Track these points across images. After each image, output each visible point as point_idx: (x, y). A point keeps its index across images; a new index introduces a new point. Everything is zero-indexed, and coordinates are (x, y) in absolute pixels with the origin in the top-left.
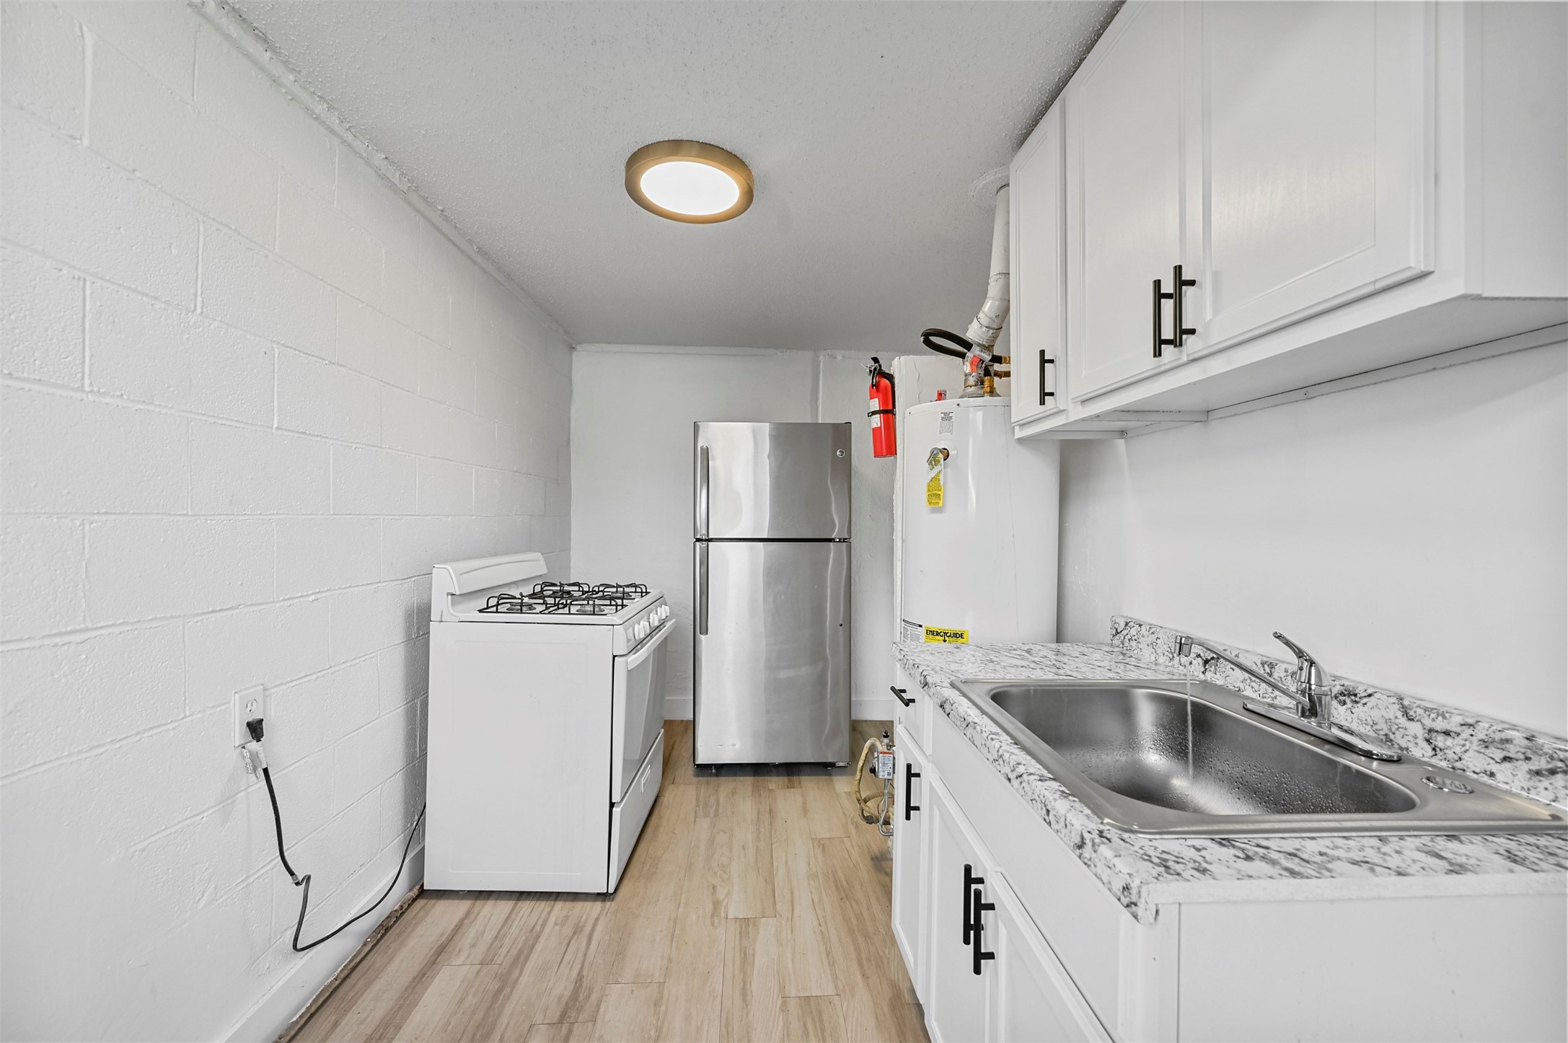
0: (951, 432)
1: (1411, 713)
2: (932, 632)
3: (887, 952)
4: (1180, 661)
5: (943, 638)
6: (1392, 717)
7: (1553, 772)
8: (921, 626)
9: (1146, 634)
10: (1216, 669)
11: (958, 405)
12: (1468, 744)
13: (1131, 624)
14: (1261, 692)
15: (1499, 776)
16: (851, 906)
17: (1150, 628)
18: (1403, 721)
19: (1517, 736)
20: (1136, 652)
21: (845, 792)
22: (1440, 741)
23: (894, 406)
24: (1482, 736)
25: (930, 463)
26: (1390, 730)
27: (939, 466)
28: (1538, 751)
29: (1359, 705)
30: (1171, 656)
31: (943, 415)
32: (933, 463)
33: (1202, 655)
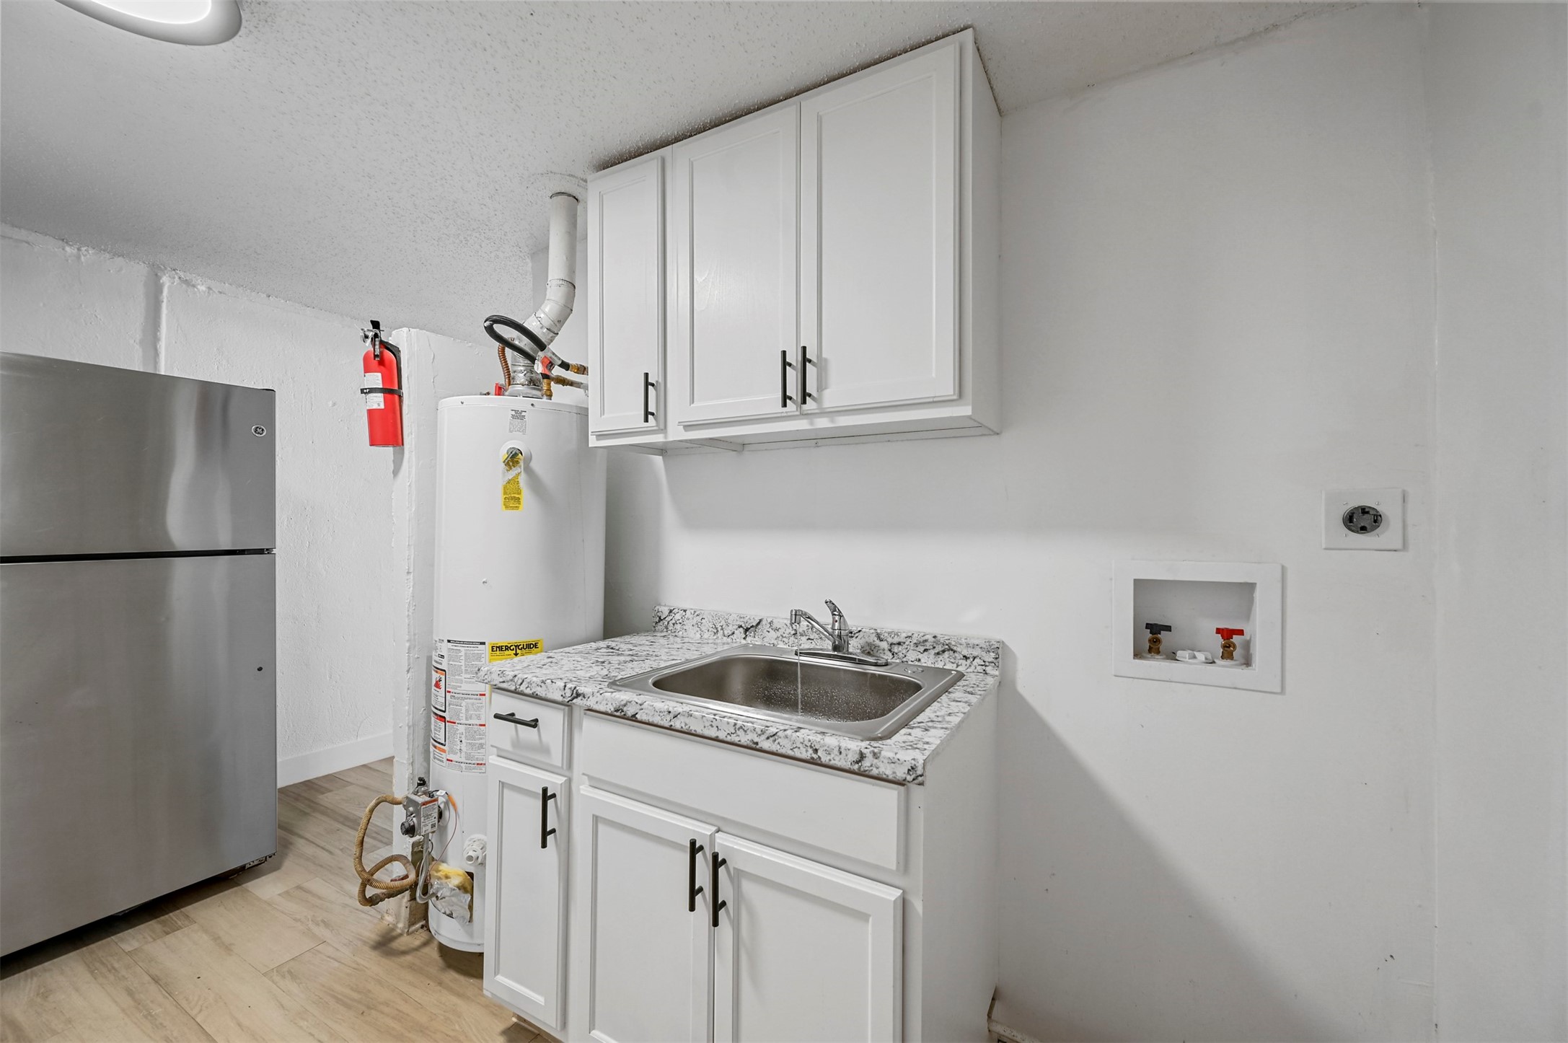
0: (524, 432)
1: (882, 637)
2: (500, 648)
3: (457, 1027)
4: (724, 633)
5: (514, 652)
6: (872, 641)
7: (944, 651)
8: (484, 643)
9: (691, 616)
10: (755, 634)
11: (532, 405)
12: (909, 647)
13: (676, 611)
14: (790, 644)
15: (922, 660)
16: (382, 1013)
17: (695, 612)
18: (877, 642)
19: (929, 637)
20: (681, 633)
21: (279, 895)
22: (896, 649)
23: (400, 387)
24: (915, 641)
25: (507, 464)
26: (871, 649)
27: (517, 467)
28: (937, 642)
29: (854, 638)
30: (715, 631)
31: (513, 412)
32: (511, 464)
33: (743, 625)
